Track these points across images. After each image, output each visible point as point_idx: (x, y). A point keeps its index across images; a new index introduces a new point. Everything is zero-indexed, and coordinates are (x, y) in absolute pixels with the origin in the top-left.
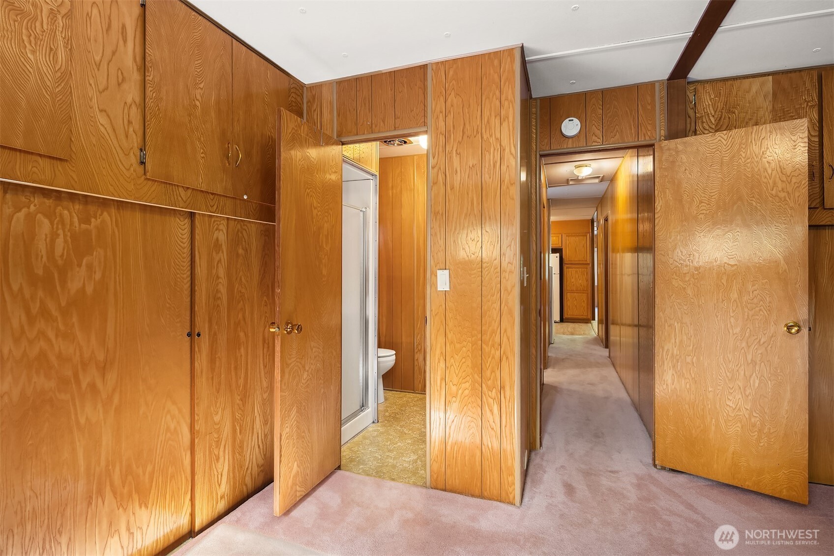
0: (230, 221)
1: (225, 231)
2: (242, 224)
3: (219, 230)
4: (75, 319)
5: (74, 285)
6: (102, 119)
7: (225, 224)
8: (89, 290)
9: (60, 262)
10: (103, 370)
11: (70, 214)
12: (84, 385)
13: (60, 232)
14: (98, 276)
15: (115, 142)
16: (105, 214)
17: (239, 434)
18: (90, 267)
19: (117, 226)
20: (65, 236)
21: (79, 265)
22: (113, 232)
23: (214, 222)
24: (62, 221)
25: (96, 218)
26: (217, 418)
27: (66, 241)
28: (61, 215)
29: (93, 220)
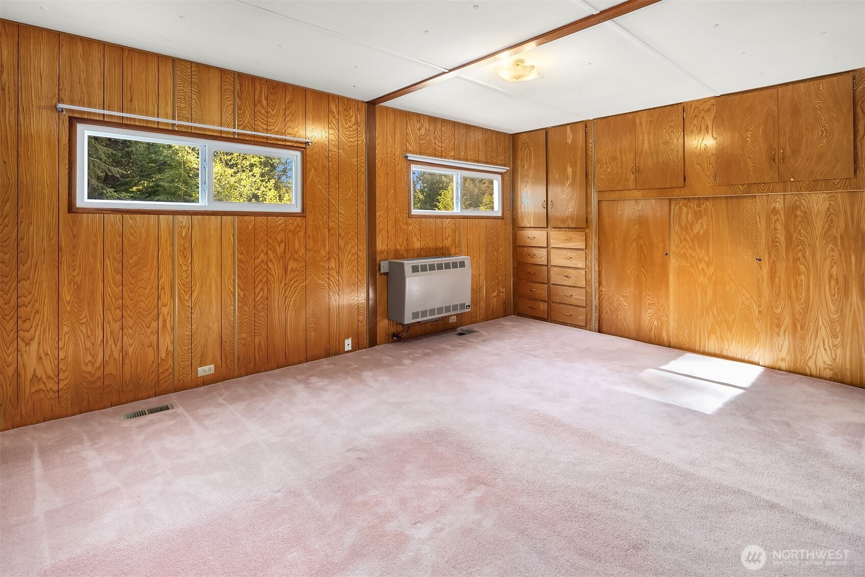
0: (786, 196)
1: (782, 202)
2: (800, 196)
3: (776, 202)
4: (696, 243)
5: (695, 231)
6: (698, 167)
7: (782, 198)
8: (701, 232)
9: (690, 222)
10: (708, 264)
11: (694, 205)
12: (700, 269)
13: (690, 211)
14: (705, 227)
15: (703, 174)
16: (708, 202)
17: (799, 329)
18: (701, 224)
19: (713, 207)
20: (692, 212)
21: (697, 223)
22: (711, 209)
23: (772, 197)
24: (690, 207)
25: (703, 204)
26: (778, 311)
27: (692, 214)
28: (690, 206)
29: (702, 206)
